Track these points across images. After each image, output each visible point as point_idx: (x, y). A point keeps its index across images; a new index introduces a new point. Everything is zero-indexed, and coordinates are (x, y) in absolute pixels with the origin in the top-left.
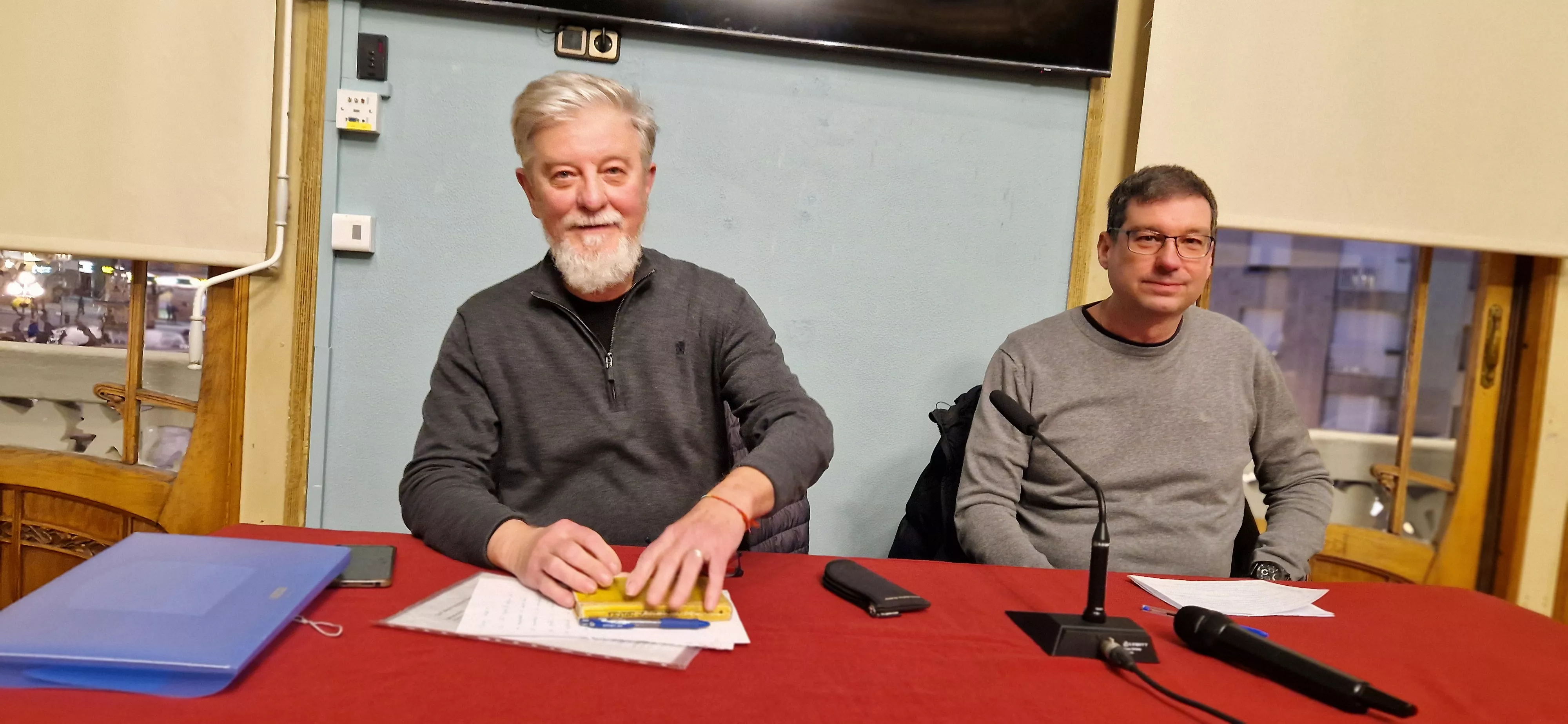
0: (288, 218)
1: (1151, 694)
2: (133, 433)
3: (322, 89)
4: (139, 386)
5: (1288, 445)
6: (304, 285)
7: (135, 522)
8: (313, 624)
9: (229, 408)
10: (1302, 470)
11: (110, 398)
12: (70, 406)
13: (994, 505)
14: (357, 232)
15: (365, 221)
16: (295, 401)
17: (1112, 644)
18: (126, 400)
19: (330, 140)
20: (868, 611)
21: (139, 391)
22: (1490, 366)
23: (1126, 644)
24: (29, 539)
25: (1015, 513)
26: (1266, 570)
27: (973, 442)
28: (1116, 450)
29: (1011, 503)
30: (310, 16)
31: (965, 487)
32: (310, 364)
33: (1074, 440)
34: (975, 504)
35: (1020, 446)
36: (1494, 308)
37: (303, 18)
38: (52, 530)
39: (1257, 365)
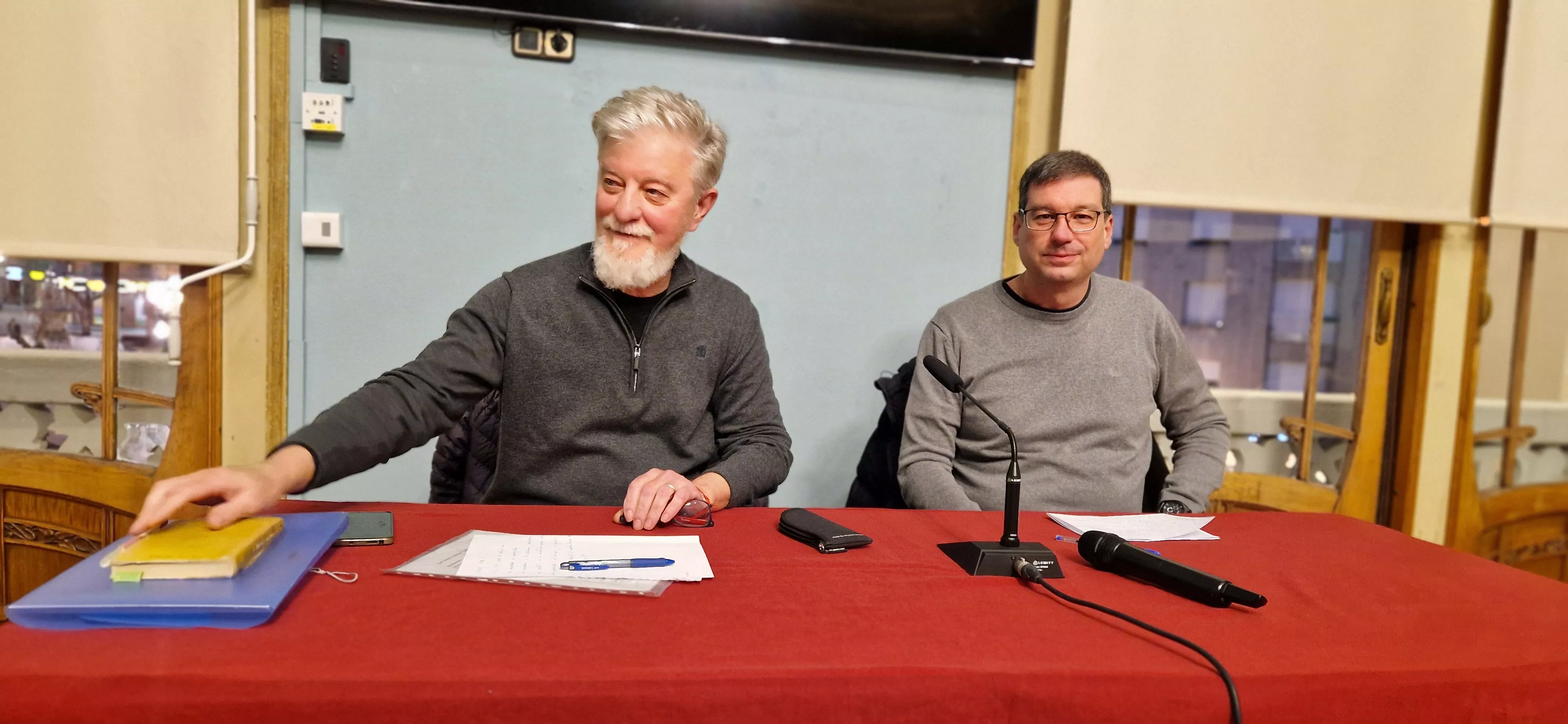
0: (258, 217)
1: (1052, 598)
2: (111, 429)
3: (286, 92)
4: (116, 384)
5: (1190, 395)
6: (276, 281)
7: (117, 517)
8: (331, 574)
9: (208, 402)
10: (1202, 417)
11: (87, 397)
12: (40, 408)
13: (931, 461)
14: (326, 229)
15: (333, 218)
16: (272, 393)
17: (1024, 563)
18: (104, 397)
19: (297, 142)
20: (818, 548)
21: (116, 389)
22: (1383, 323)
23: (1035, 563)
24: (13, 537)
25: (951, 469)
26: (1171, 508)
27: (912, 407)
28: (1036, 406)
29: (947, 460)
30: (271, 22)
31: (906, 448)
32: (285, 357)
33: (999, 399)
34: (915, 462)
35: (952, 407)
36: (1385, 272)
37: (265, 23)
38: (35, 527)
39: (1158, 325)
